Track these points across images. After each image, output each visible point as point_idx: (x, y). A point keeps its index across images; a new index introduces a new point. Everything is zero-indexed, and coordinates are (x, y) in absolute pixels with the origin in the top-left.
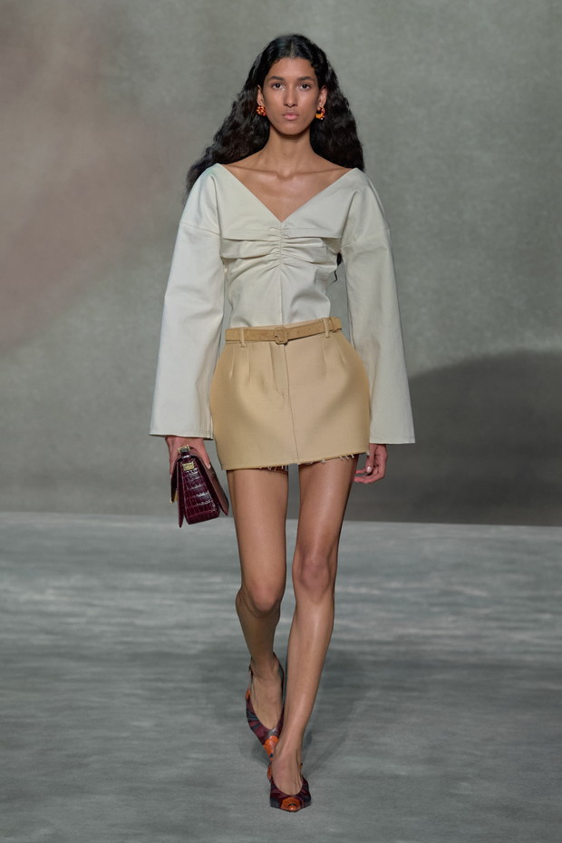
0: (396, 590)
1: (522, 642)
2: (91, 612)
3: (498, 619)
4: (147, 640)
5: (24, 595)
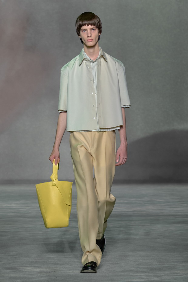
0: (133, 201)
2: (28, 208)
3: (168, 206)
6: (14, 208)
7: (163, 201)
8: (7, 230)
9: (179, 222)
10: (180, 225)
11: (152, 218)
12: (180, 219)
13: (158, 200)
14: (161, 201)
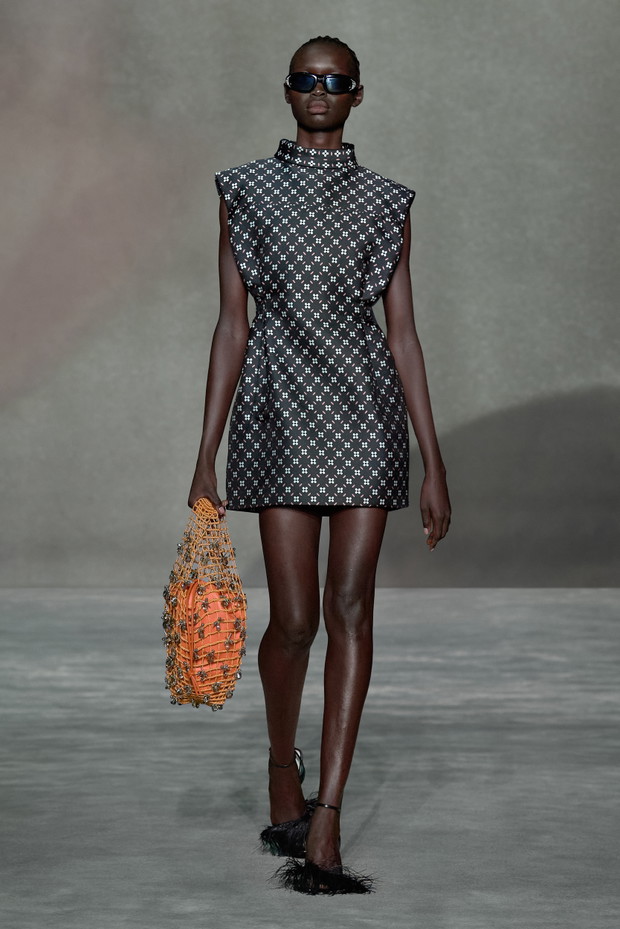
0: (462, 658)
5: (34, 672)
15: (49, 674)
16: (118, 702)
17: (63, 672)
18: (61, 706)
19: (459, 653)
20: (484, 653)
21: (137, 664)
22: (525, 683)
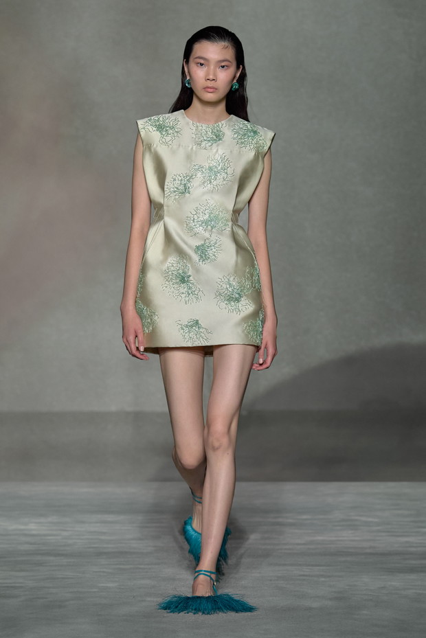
0: (306, 519)
1: (407, 542)
2: (65, 533)
3: (388, 532)
4: (109, 546)
5: (12, 526)
6: (34, 532)
7: (376, 520)
8: (17, 585)
9: (412, 570)
10: (413, 576)
11: (349, 559)
12: (414, 562)
13: (364, 519)
14: (370, 519)
15: (23, 527)
16: (70, 542)
17: (32, 526)
18: (31, 544)
19: (305, 517)
20: (322, 517)
21: (83, 522)
22: (350, 532)
